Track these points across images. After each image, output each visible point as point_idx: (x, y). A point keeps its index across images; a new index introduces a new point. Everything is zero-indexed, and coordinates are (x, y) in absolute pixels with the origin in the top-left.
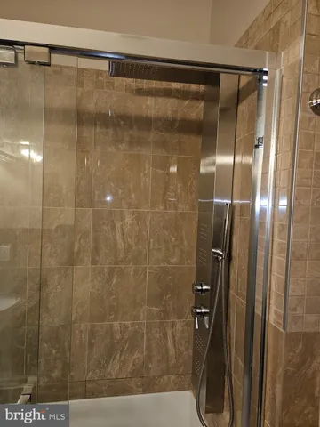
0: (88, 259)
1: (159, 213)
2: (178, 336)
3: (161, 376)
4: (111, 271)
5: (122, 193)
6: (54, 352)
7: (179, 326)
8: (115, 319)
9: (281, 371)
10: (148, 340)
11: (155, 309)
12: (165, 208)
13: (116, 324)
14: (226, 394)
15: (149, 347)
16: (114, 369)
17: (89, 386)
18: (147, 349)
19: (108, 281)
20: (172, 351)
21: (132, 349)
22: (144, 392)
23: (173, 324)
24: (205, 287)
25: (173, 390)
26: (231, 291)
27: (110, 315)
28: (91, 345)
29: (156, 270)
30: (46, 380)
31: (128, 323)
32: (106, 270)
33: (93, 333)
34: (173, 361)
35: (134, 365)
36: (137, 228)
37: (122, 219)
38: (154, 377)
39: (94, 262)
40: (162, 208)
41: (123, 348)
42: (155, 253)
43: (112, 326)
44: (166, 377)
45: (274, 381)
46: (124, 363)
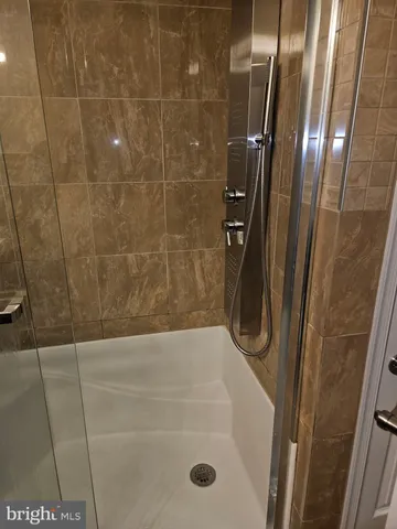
0: (83, 174)
1: (175, 103)
2: (208, 267)
3: (190, 312)
4: (117, 190)
5: (120, 72)
6: (58, 290)
7: (208, 257)
8: (129, 250)
9: (331, 261)
10: (172, 272)
11: (178, 237)
12: (183, 96)
13: (131, 256)
14: (264, 314)
15: (173, 282)
16: (134, 306)
17: (106, 326)
18: (171, 283)
19: (115, 203)
20: (201, 285)
21: (153, 284)
22: (171, 330)
23: (201, 255)
24: (239, 194)
25: (203, 326)
26: (273, 192)
27: (122, 245)
28: (102, 282)
29: (175, 187)
30: (53, 321)
31: (146, 254)
32: (109, 189)
33: (102, 267)
34: (203, 296)
35: (157, 301)
36: (144, 128)
37: (123, 113)
38: (182, 314)
39: (92, 178)
40: (178, 95)
41: (142, 283)
42: (174, 163)
43: (125, 259)
44: (195, 313)
45: (321, 276)
46: (145, 299)
